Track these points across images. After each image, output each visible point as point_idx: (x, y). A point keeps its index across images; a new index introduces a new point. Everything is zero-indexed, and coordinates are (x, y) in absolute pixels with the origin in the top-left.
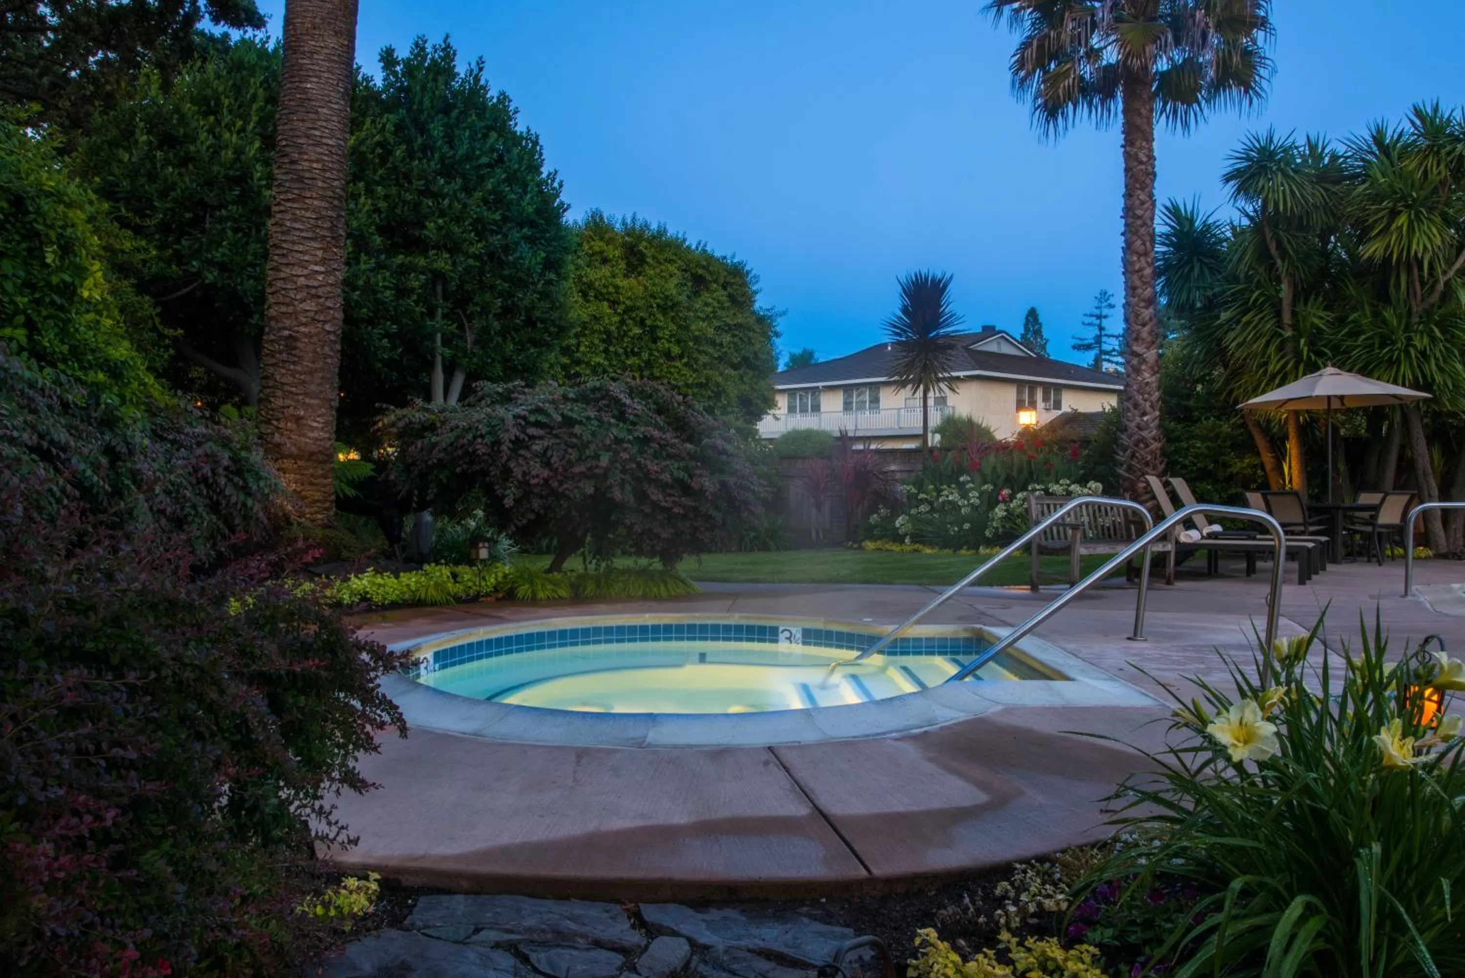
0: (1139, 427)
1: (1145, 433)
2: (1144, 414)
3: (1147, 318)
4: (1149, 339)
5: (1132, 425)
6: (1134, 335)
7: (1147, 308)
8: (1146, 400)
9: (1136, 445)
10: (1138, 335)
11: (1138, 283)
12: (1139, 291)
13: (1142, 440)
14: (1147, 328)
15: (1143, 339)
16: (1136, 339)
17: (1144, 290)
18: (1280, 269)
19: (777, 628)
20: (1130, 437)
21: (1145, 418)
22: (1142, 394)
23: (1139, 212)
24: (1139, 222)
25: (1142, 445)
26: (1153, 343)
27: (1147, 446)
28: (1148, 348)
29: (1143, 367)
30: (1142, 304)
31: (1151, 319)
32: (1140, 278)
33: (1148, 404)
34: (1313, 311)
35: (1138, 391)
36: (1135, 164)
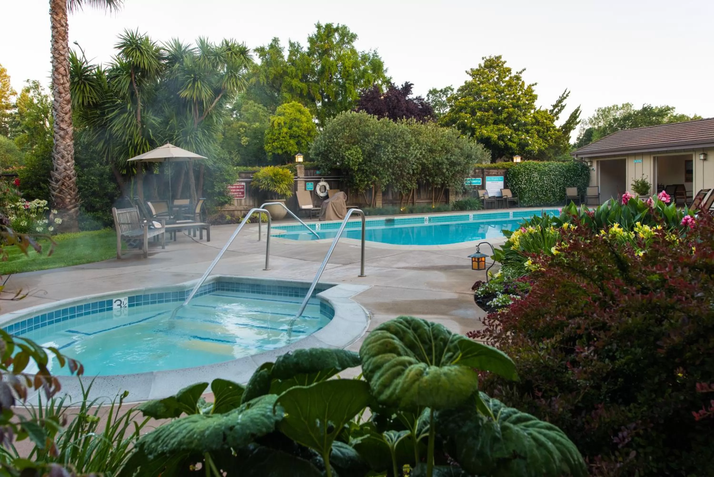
0: (65, 169)
1: (69, 172)
2: (68, 161)
3: (68, 111)
4: (69, 122)
5: (61, 167)
6: (61, 119)
7: (67, 105)
8: (68, 155)
9: (64, 179)
10: (63, 118)
11: (62, 90)
12: (63, 95)
13: (68, 176)
14: (68, 116)
15: (66, 121)
16: (62, 121)
17: (66, 95)
18: (138, 96)
19: (111, 301)
20: (60, 174)
21: (68, 164)
22: (67, 151)
23: (62, 52)
24: (62, 58)
25: (67, 179)
26: (71, 123)
27: (70, 179)
28: (68, 126)
29: (67, 136)
30: (65, 102)
31: (69, 111)
32: (64, 88)
33: (70, 156)
34: (151, 116)
35: (64, 149)
36: (59, 26)
